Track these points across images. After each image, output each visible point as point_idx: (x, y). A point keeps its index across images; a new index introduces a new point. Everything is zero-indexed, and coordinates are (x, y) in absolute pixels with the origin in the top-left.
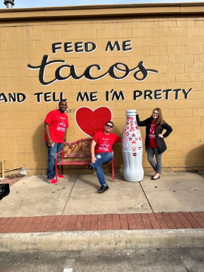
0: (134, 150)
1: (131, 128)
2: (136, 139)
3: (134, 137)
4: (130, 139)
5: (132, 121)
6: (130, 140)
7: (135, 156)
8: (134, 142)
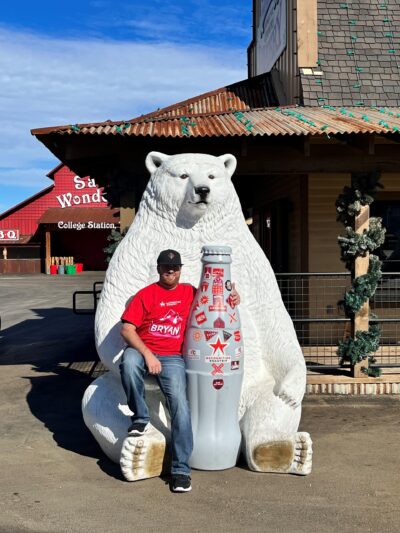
2: (227, 337)
3: (220, 331)
4: (209, 335)
5: (219, 280)
6: (208, 338)
7: (218, 387)
8: (218, 346)
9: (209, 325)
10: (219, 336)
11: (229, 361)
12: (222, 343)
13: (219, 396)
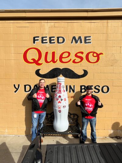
0: (59, 108)
1: (59, 91)
2: (62, 100)
3: (60, 98)
4: (57, 99)
5: (60, 86)
6: (57, 100)
7: (60, 112)
8: (59, 102)
9: (58, 97)
10: (60, 100)
11: (62, 106)
12: (60, 101)
13: (60, 114)
